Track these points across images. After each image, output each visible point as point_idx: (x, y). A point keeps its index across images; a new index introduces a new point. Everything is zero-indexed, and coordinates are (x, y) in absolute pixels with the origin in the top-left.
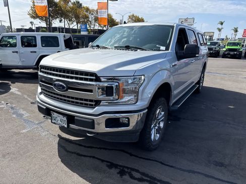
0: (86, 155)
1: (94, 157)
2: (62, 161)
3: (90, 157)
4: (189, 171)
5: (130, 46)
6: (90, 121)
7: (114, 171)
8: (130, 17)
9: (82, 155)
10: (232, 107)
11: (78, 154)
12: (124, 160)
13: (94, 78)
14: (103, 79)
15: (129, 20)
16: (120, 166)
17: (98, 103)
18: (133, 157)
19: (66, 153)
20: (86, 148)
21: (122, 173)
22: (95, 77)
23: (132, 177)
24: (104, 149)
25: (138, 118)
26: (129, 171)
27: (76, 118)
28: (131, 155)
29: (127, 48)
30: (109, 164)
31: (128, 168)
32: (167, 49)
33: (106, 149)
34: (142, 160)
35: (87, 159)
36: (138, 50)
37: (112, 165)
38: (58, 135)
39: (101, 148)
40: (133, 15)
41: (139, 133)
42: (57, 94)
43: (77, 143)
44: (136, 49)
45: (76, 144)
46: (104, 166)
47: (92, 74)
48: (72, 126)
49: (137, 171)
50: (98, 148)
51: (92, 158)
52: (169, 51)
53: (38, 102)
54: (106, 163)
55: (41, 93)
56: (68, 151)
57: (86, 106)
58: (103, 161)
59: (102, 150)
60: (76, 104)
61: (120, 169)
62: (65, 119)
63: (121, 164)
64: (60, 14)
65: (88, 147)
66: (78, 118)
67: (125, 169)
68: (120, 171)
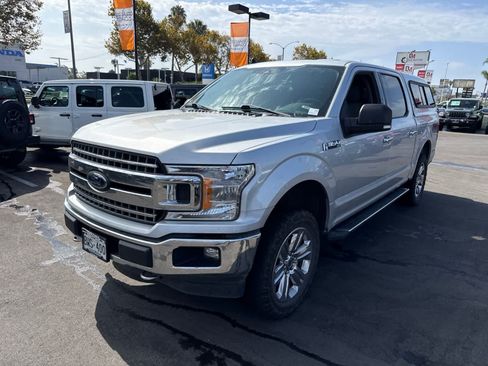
0: (147, 317)
1: (160, 323)
2: (100, 326)
3: (153, 321)
5: (251, 106)
6: (144, 250)
7: (192, 354)
9: (138, 317)
10: (481, 238)
11: (132, 314)
12: (216, 334)
13: (154, 166)
14: (170, 170)
15: (297, 56)
16: (207, 345)
17: (161, 215)
18: (237, 329)
19: (110, 311)
20: (151, 304)
21: (205, 359)
24: (185, 307)
26: (221, 356)
27: (120, 242)
28: (235, 324)
29: (246, 109)
30: (185, 338)
31: (220, 350)
32: (322, 113)
33: (188, 308)
34: (253, 335)
35: (146, 325)
36: (264, 114)
37: (190, 342)
38: (107, 274)
39: (178, 306)
40: (304, 47)
41: (244, 281)
42: (96, 196)
46: (174, 342)
47: (152, 159)
48: (116, 258)
49: (237, 358)
50: (173, 306)
51: (155, 324)
52: (326, 117)
54: (179, 336)
55: (72, 193)
58: (175, 331)
59: (180, 309)
60: (125, 216)
61: (204, 350)
62: (103, 243)
63: (208, 341)
64: (164, 45)
65: (156, 302)
66: (124, 244)
67: (213, 351)
68: (202, 356)
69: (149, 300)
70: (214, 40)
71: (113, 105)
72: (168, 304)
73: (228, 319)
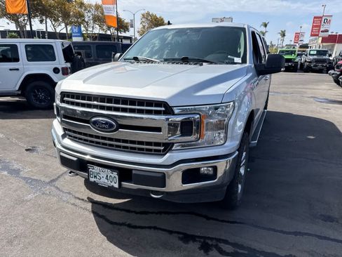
1: (155, 228)
3: (150, 228)
4: (296, 234)
5: (189, 57)
6: (160, 175)
7: (193, 246)
8: (143, 15)
9: (135, 227)
10: (312, 137)
11: (129, 226)
12: (200, 228)
13: (163, 109)
15: (143, 20)
16: (199, 237)
18: (211, 221)
19: (110, 226)
20: (138, 215)
21: (206, 247)
22: (164, 107)
23: (221, 252)
24: (165, 213)
25: (226, 167)
26: (214, 242)
27: (134, 172)
28: (208, 218)
29: (185, 60)
30: (181, 236)
31: (211, 239)
32: (244, 61)
33: (168, 213)
35: (147, 232)
36: (204, 64)
37: (187, 238)
38: (88, 198)
39: (161, 213)
40: (148, 14)
43: (122, 207)
44: (199, 62)
45: (122, 210)
46: (174, 240)
48: (125, 184)
49: (226, 242)
50: (157, 213)
51: (152, 230)
52: (248, 64)
53: (61, 151)
54: (176, 235)
55: (64, 136)
56: (111, 223)
57: (149, 152)
58: (171, 232)
59: (163, 215)
60: (132, 151)
61: (200, 241)
63: (199, 234)
64: (41, 10)
65: (141, 213)
66: (138, 173)
67: (207, 241)
68: (201, 246)
69: (137, 213)
70: (81, 7)
71: (28, 60)
72: (152, 213)
73: (200, 215)
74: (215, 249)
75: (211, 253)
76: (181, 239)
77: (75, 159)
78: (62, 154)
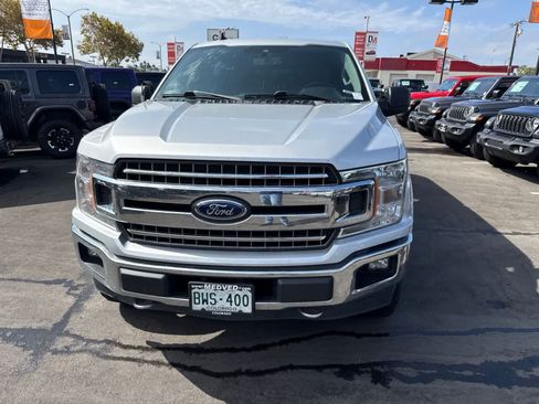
1: (292, 367)
3: (283, 369)
7: (361, 381)
9: (260, 373)
11: (249, 373)
12: (357, 352)
13: (326, 176)
16: (363, 365)
18: (366, 339)
19: (219, 380)
20: (253, 353)
21: (379, 378)
22: (326, 173)
24: (293, 340)
26: (387, 369)
27: (280, 282)
28: (358, 336)
30: (337, 370)
31: (380, 364)
32: (366, 97)
33: (298, 340)
36: (316, 102)
37: (348, 371)
38: (148, 342)
39: (285, 343)
40: (94, 16)
43: (218, 346)
46: (329, 378)
48: (263, 305)
50: (281, 344)
52: (372, 102)
53: (121, 266)
54: (328, 370)
56: (218, 375)
57: (299, 247)
58: (319, 368)
61: (368, 372)
62: (245, 292)
63: (359, 362)
65: (257, 348)
66: (287, 282)
67: (376, 368)
68: (373, 376)
69: (248, 350)
72: (274, 344)
73: (352, 334)
74: (394, 379)
75: (391, 384)
76: (339, 375)
77: (160, 276)
78: (124, 271)
